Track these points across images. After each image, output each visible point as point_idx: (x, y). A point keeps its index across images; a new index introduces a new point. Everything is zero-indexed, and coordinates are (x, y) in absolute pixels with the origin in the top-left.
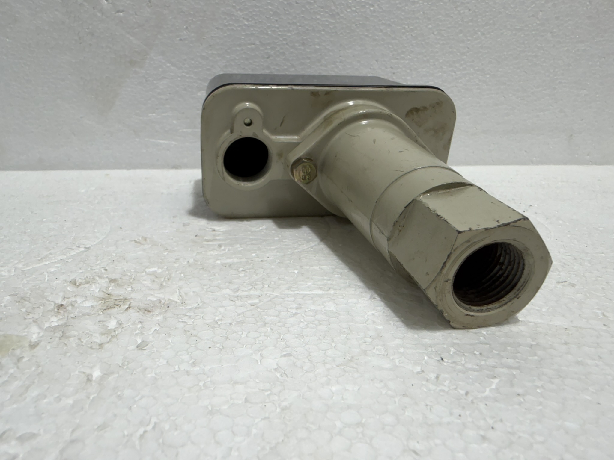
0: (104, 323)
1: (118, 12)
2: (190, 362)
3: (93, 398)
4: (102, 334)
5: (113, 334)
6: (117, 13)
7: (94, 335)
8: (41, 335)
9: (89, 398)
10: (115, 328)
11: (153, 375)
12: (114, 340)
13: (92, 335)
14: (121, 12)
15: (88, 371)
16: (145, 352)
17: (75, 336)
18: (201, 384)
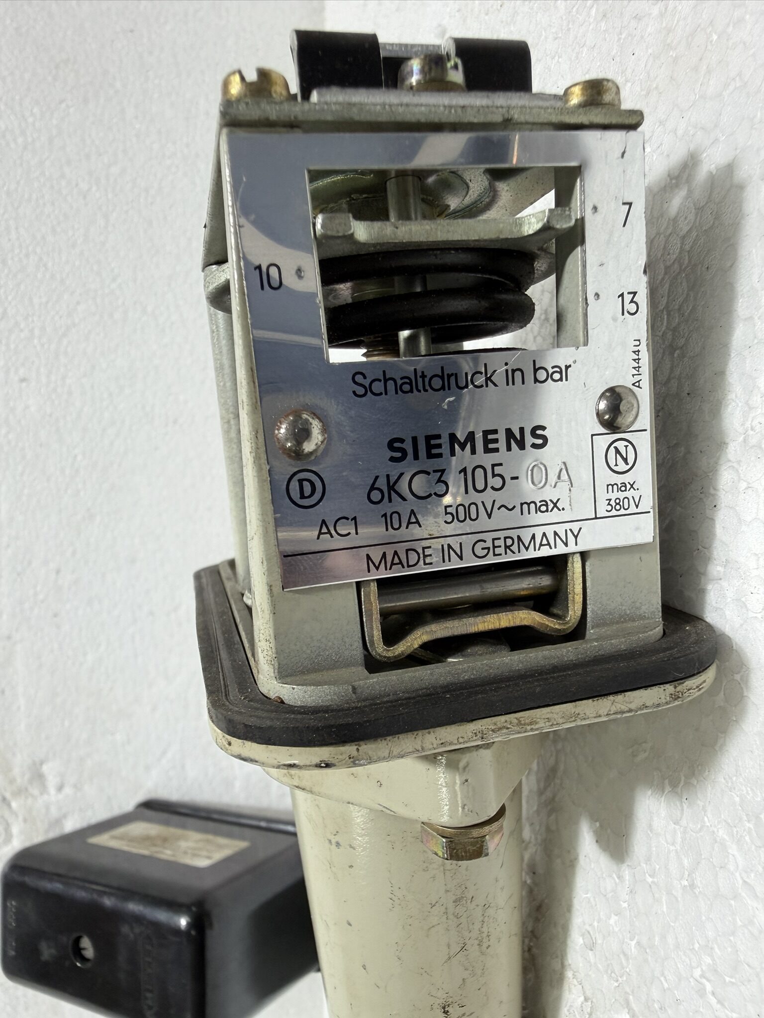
2: (617, 881)
11: (633, 943)
16: (599, 941)
18: (650, 880)
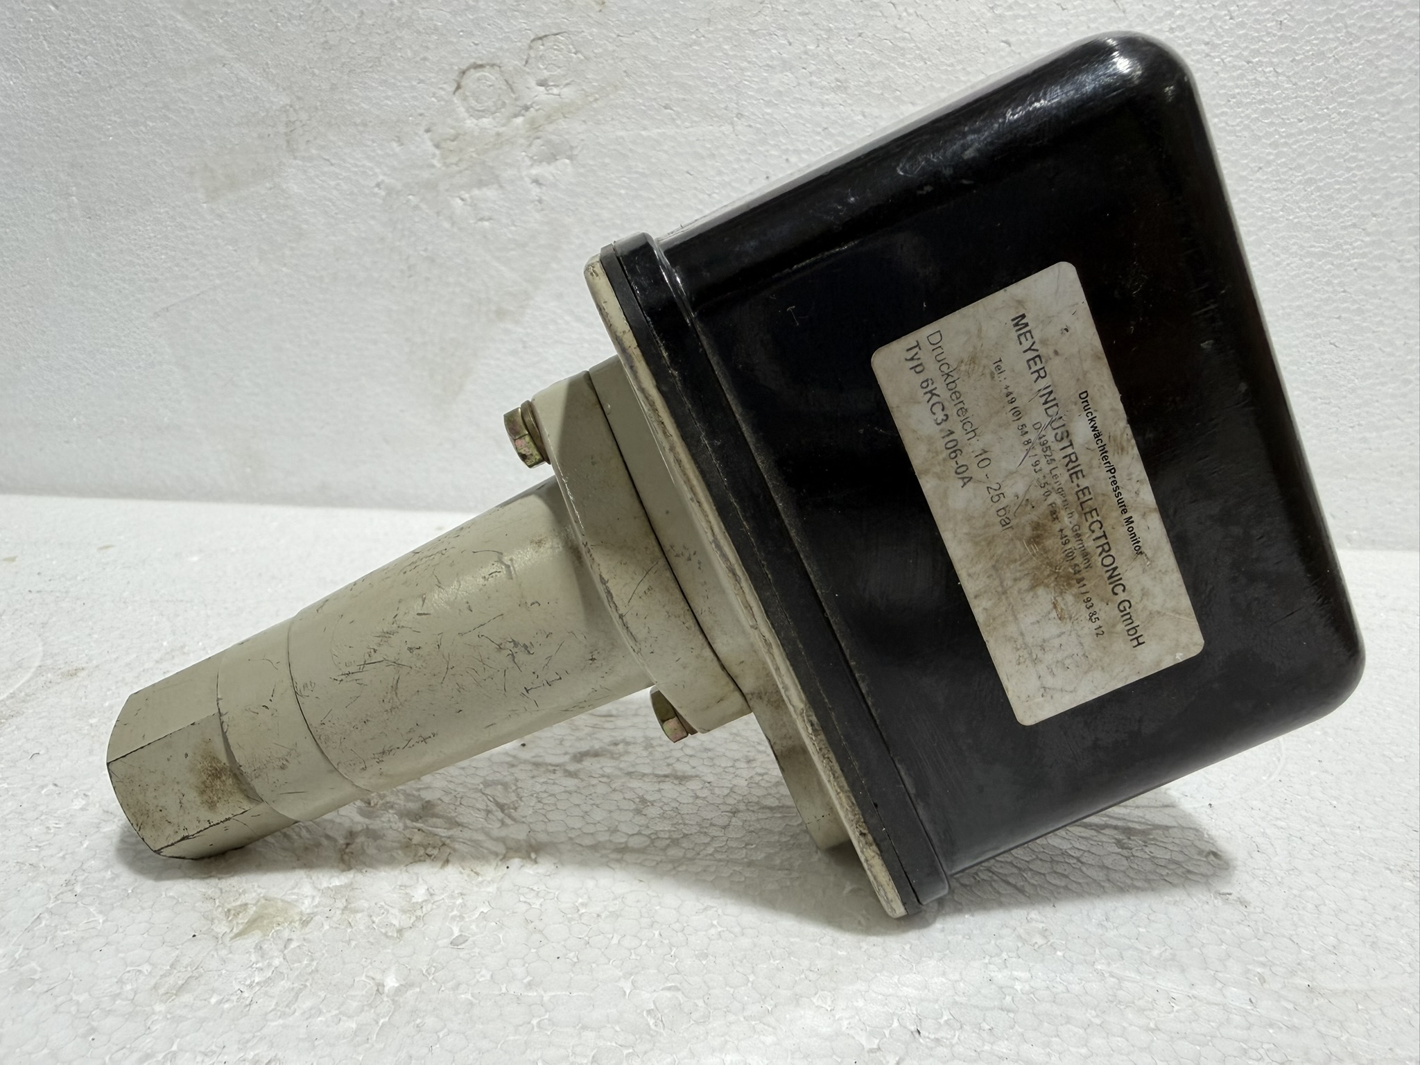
0: (408, 891)
1: (482, 219)
2: (525, 981)
3: (383, 1025)
4: (403, 911)
5: (419, 913)
6: (480, 223)
7: (392, 910)
8: (317, 900)
9: (377, 1023)
10: (423, 901)
11: (469, 996)
12: (420, 924)
13: (388, 912)
14: (487, 220)
15: (378, 977)
16: (462, 954)
17: (363, 911)
18: (535, 1022)
